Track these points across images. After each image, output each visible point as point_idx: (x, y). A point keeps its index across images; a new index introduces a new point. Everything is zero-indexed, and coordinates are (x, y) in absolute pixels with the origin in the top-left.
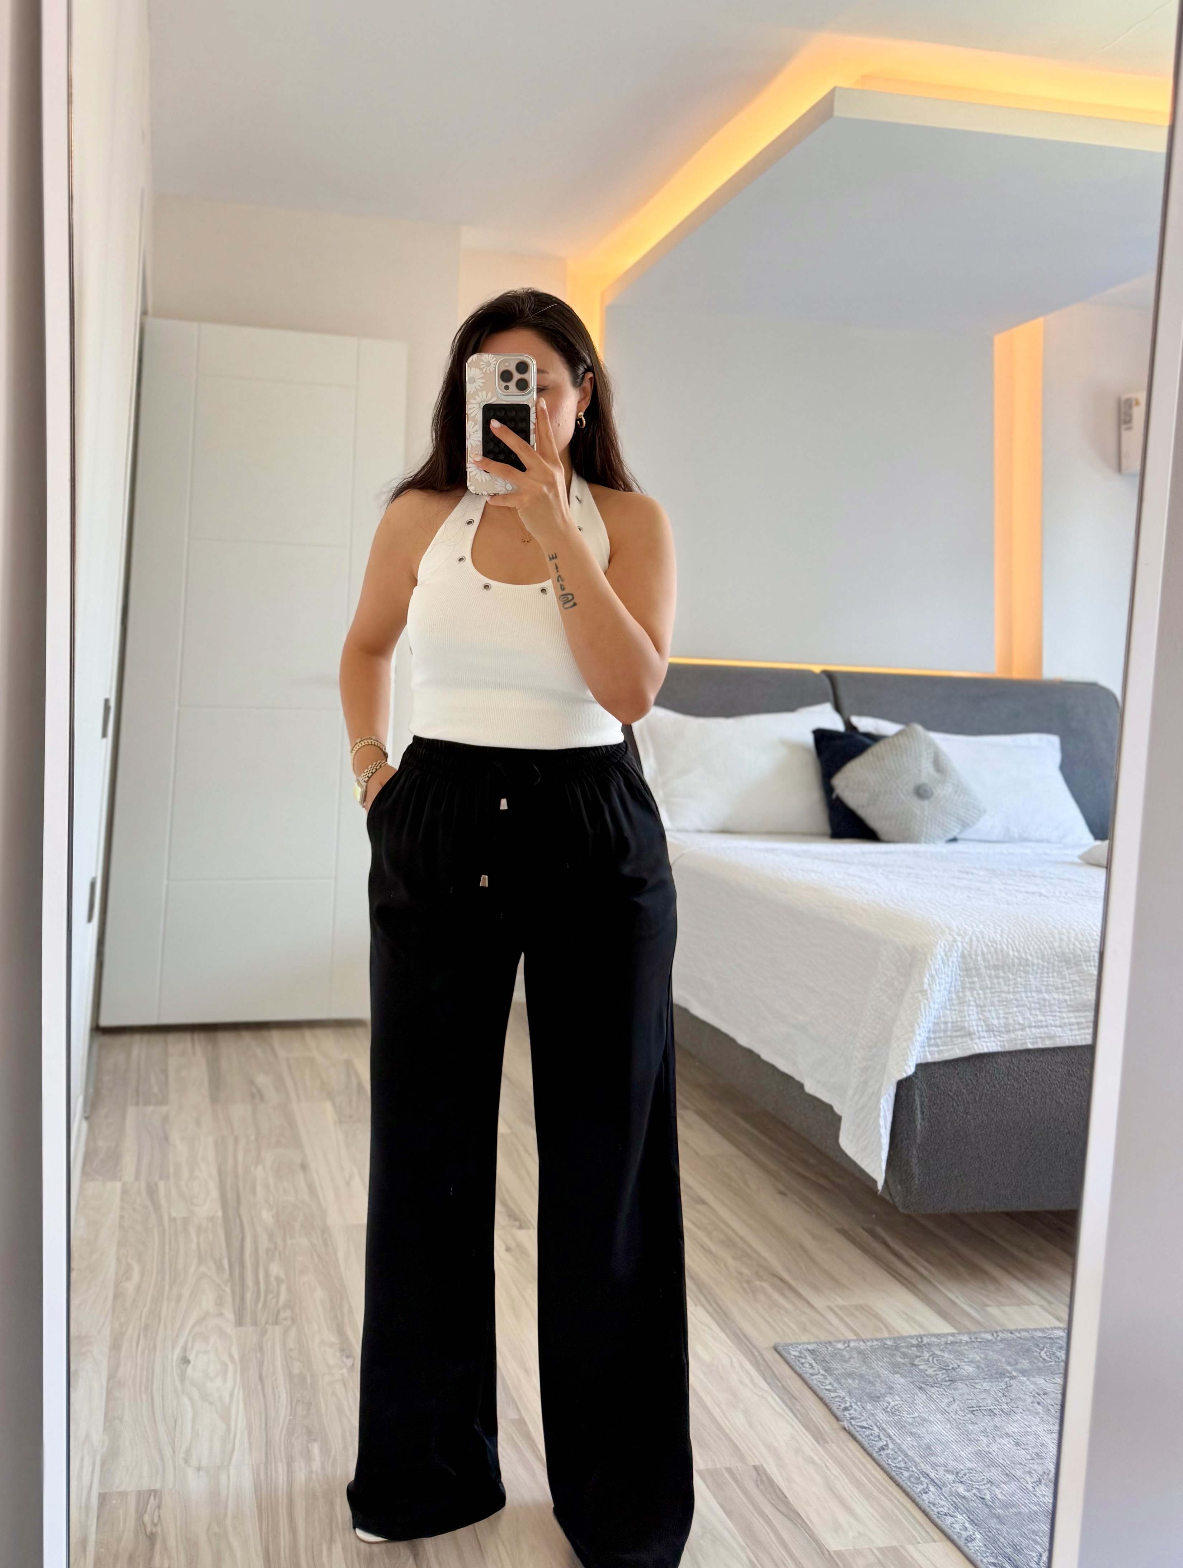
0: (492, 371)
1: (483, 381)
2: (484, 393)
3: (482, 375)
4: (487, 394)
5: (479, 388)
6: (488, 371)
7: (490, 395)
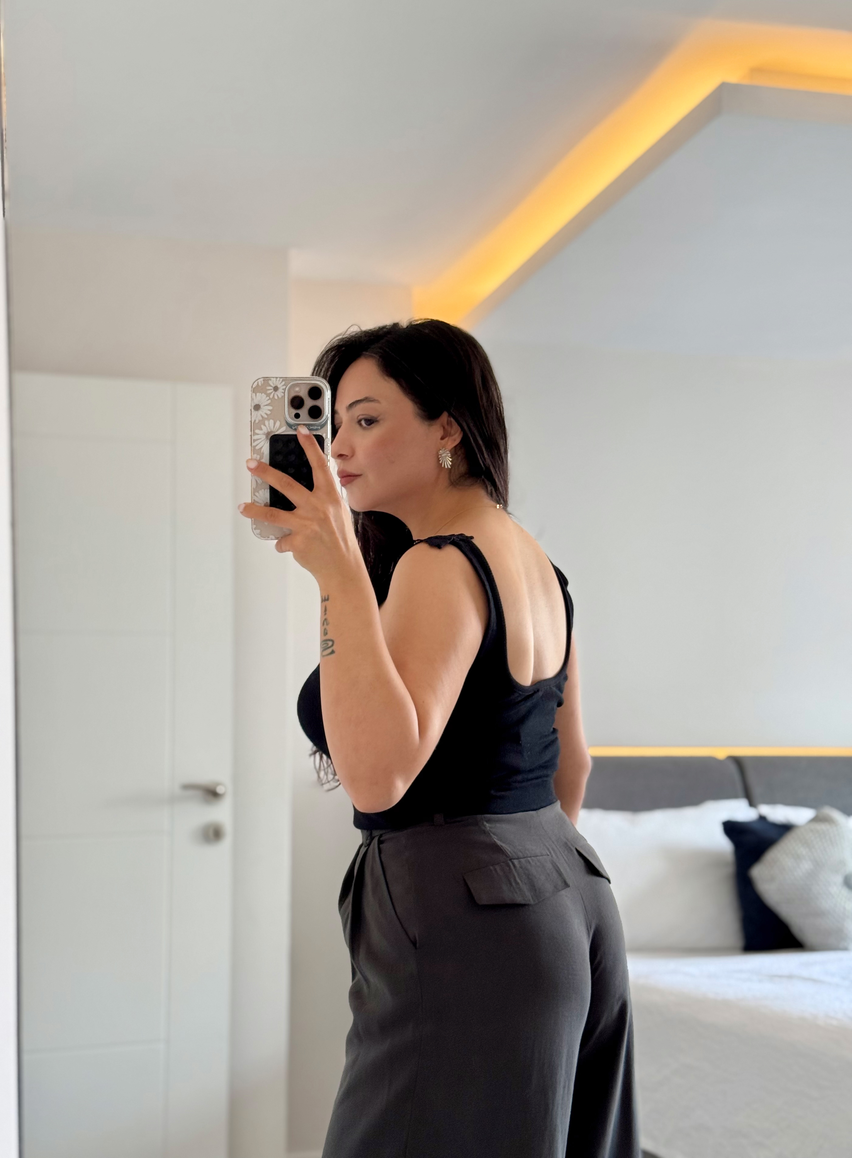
0: (280, 396)
1: (270, 408)
2: (272, 422)
3: (269, 401)
4: (275, 424)
5: (266, 416)
6: (276, 397)
7: (278, 424)
